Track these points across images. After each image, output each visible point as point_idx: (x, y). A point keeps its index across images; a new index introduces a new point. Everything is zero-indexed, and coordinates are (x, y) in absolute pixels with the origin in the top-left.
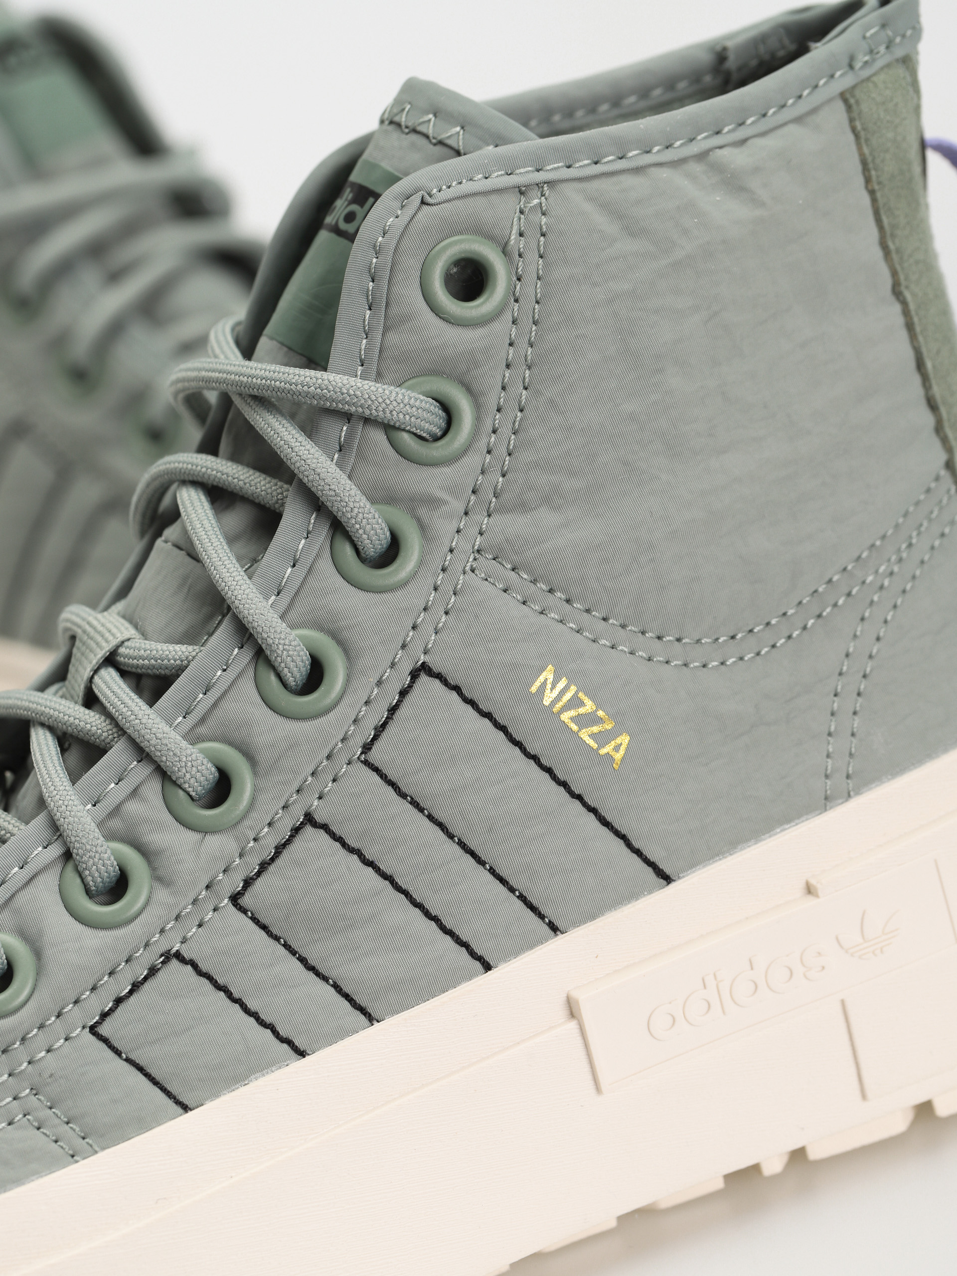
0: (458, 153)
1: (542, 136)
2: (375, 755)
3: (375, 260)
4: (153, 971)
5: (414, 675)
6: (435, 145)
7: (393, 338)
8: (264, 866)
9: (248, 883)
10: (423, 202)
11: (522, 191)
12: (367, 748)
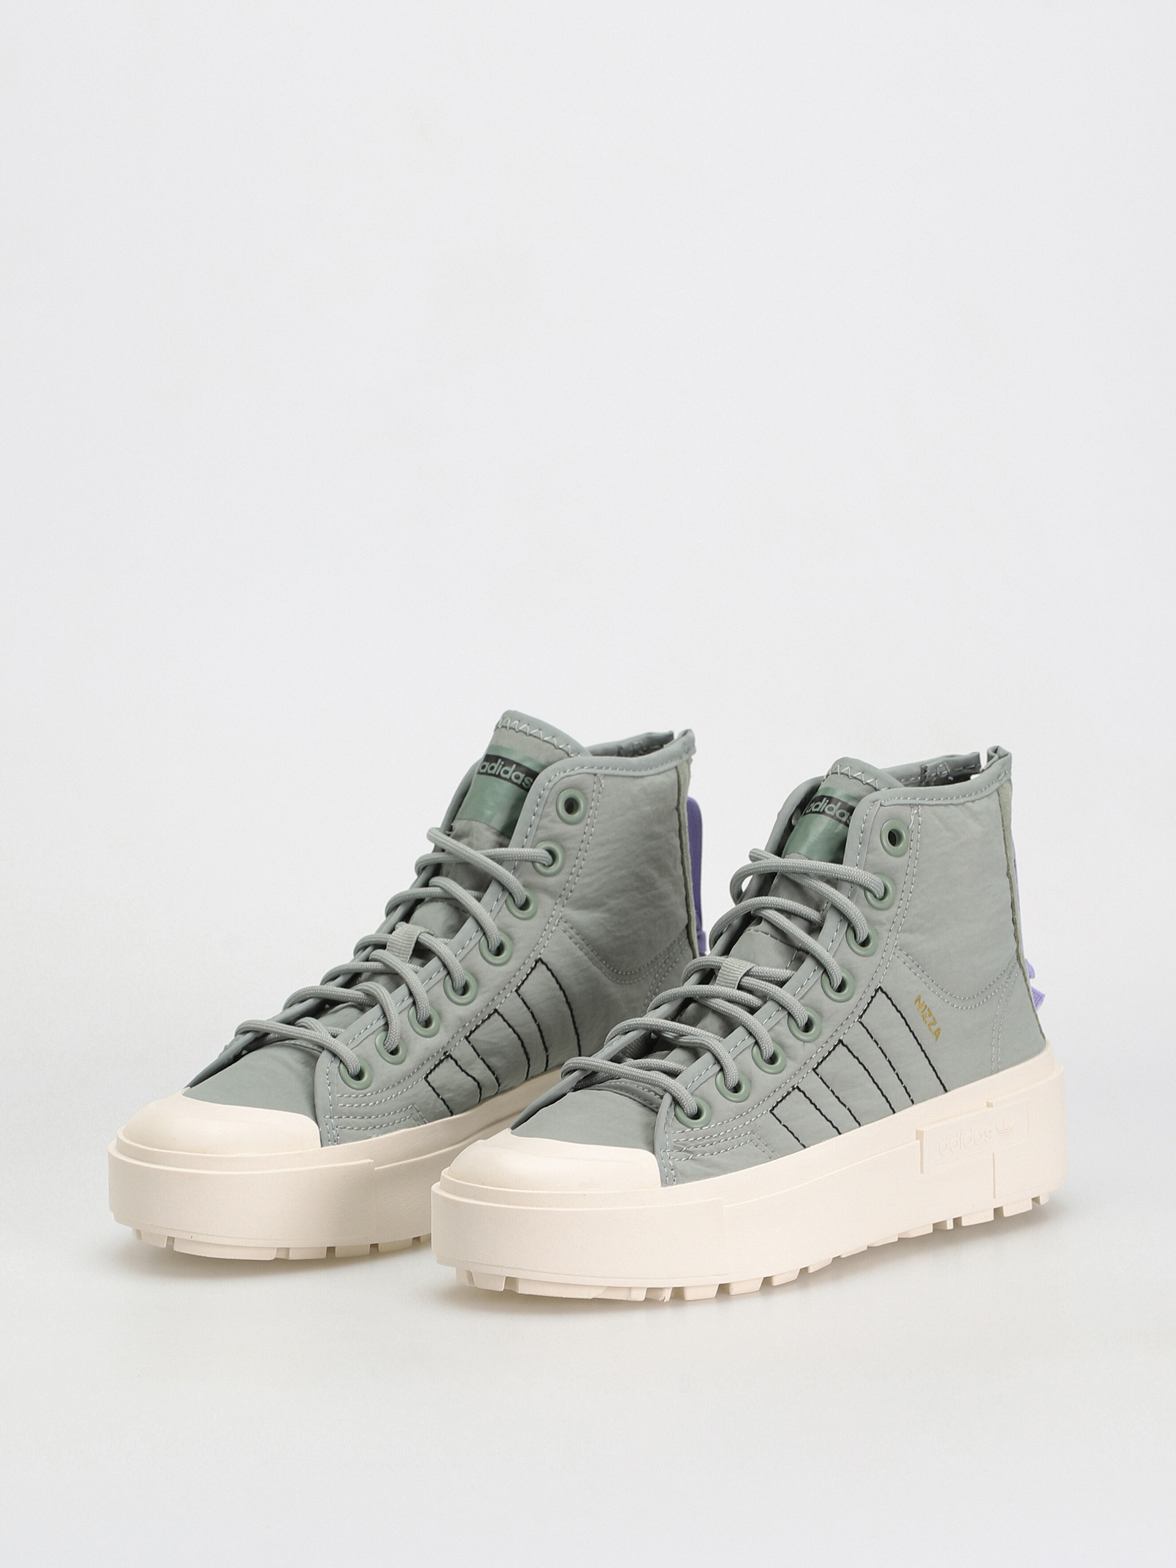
0: (876, 790)
1: (906, 785)
2: (863, 1020)
3: (863, 825)
4: (789, 1093)
5: (877, 991)
6: (864, 784)
7: (870, 857)
8: (824, 1058)
9: (819, 1064)
10: (881, 805)
11: (912, 806)
12: (861, 1017)
